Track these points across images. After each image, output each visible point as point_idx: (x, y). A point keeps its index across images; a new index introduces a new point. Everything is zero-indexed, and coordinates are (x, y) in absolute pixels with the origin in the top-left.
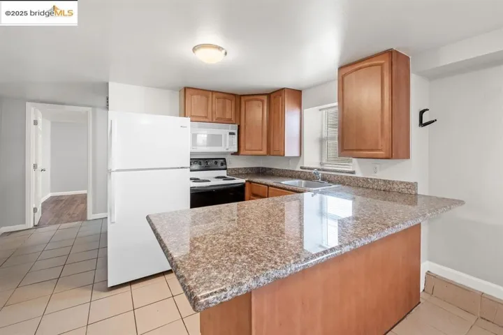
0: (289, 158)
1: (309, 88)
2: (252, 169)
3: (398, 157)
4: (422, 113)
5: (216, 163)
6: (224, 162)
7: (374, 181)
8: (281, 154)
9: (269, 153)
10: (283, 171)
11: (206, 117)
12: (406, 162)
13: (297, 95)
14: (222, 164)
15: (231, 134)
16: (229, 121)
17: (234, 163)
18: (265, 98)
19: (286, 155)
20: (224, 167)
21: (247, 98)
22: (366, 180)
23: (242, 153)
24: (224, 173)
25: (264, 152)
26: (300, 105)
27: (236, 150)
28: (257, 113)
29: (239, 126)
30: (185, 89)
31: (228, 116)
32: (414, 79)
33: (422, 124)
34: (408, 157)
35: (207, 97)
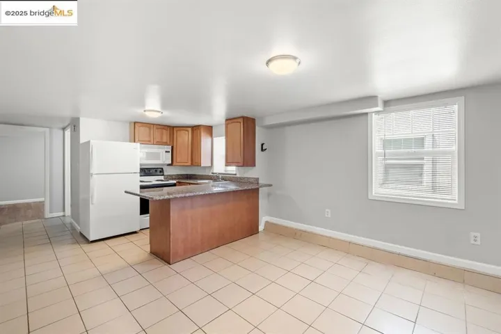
0: (205, 168)
1: (217, 126)
2: (181, 175)
3: (247, 166)
4: (262, 145)
5: (156, 171)
6: (162, 171)
7: (244, 178)
8: (199, 165)
9: (192, 164)
10: (202, 176)
11: (150, 141)
12: (254, 168)
13: (209, 129)
14: (160, 172)
15: (166, 152)
16: (166, 144)
17: (169, 171)
18: (190, 129)
19: (202, 165)
20: (162, 174)
21: (178, 129)
22: (240, 178)
23: (174, 164)
24: (162, 178)
25: (189, 164)
26: (211, 135)
27: (170, 162)
28: (185, 138)
29: (172, 147)
30: (135, 123)
31: (165, 140)
32: (257, 128)
33: (262, 150)
34: (255, 166)
35: (150, 128)
